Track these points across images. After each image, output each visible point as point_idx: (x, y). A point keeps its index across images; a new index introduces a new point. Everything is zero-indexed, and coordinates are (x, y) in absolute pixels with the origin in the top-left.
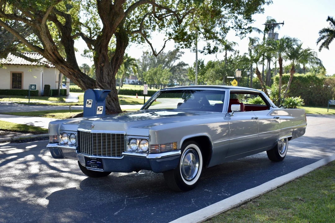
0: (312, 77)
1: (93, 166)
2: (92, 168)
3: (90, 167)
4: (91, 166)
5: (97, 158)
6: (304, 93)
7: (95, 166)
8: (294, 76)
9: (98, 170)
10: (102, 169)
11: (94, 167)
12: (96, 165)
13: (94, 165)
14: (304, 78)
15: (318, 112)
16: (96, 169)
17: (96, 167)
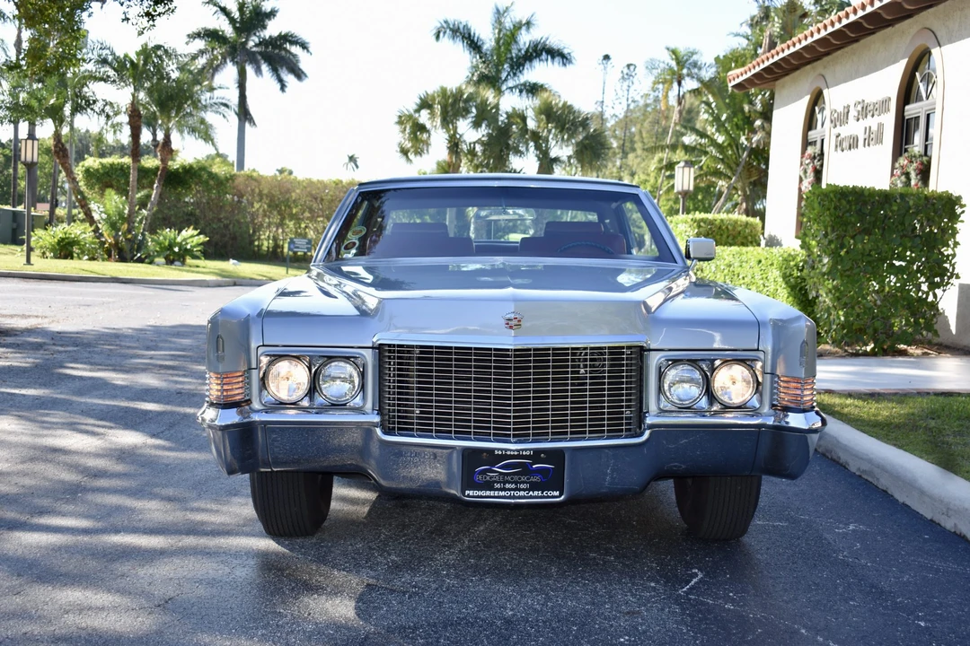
0: (196, 172)
1: (507, 486)
2: (502, 493)
3: (492, 489)
4: (498, 486)
5: (537, 452)
6: (173, 219)
7: (516, 483)
8: (143, 167)
9: (531, 497)
10: (557, 493)
11: (513, 486)
12: (523, 479)
13: (516, 478)
14: (172, 173)
15: (265, 274)
16: (522, 493)
17: (522, 486)
